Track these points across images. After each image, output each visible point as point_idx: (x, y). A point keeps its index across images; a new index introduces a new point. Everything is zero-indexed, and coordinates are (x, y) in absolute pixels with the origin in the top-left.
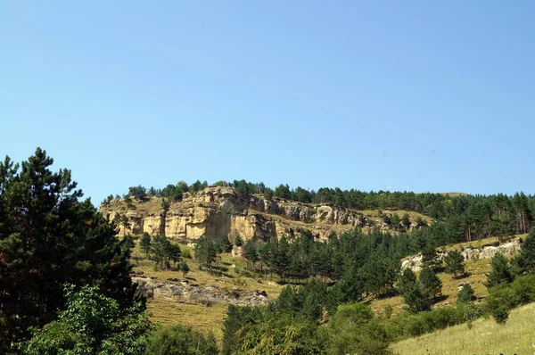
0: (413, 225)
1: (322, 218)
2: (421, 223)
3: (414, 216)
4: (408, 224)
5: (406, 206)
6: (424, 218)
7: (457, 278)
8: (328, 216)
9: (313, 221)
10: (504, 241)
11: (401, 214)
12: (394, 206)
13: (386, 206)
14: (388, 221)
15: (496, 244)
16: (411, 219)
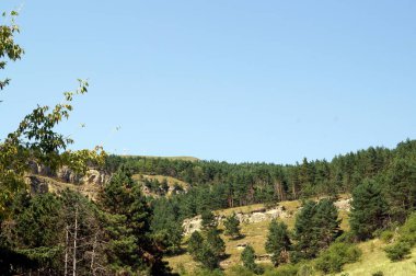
0: (171, 189)
1: (90, 181)
2: (178, 188)
3: (171, 181)
4: (166, 188)
5: (164, 172)
6: (180, 183)
7: (234, 239)
8: (96, 179)
9: (82, 183)
10: (269, 208)
11: (160, 178)
12: (153, 172)
13: (146, 171)
14: (149, 186)
15: (264, 211)
16: (169, 184)
